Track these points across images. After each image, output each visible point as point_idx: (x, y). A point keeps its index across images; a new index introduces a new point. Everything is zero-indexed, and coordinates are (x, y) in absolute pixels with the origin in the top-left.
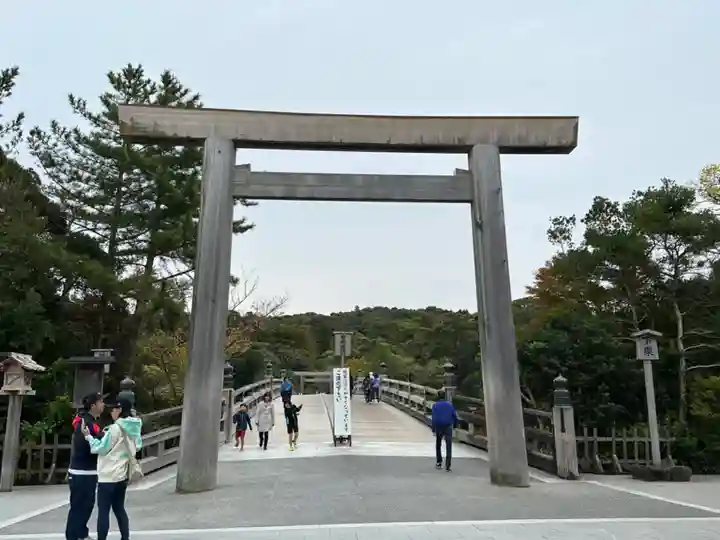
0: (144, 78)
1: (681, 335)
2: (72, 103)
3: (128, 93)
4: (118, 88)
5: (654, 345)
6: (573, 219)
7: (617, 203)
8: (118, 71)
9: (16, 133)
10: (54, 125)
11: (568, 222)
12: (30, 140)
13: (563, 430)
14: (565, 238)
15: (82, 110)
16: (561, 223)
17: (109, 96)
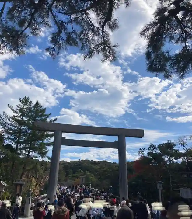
0: (30, 100)
1: (171, 181)
2: (9, 106)
3: (24, 104)
4: (22, 103)
6: (145, 149)
7: (156, 146)
8: (22, 98)
10: (4, 113)
11: (143, 149)
14: (142, 154)
15: (12, 108)
16: (142, 150)
17: (19, 105)
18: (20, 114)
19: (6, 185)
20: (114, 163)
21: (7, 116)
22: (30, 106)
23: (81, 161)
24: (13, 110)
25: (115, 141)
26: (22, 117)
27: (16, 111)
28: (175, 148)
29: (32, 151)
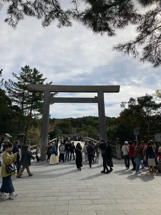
0: (30, 68)
1: (148, 128)
2: (13, 74)
3: (26, 72)
4: (23, 71)
5: (138, 132)
6: (126, 102)
7: (135, 99)
8: (24, 67)
9: (2, 83)
10: (9, 80)
12: (5, 85)
13: (118, 149)
14: (124, 107)
15: (16, 76)
16: (123, 103)
17: (22, 73)
18: (23, 80)
19: (10, 136)
20: (113, 118)
21: (12, 82)
22: (30, 73)
23: (86, 117)
24: (17, 77)
25: (95, 97)
26: (24, 83)
27: (19, 78)
28: (152, 100)
29: (33, 110)
